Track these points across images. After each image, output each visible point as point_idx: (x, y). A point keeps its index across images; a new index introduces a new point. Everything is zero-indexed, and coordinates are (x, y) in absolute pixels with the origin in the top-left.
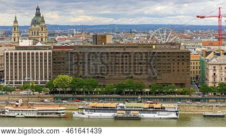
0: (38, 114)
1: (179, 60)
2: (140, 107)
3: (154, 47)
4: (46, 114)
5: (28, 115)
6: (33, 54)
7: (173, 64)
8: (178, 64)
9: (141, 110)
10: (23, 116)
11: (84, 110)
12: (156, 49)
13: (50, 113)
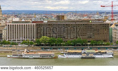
0: (40, 56)
1: (104, 28)
2: (94, 52)
3: (90, 21)
4: (45, 56)
5: (35, 57)
6: (22, 25)
7: (101, 30)
8: (103, 30)
9: (95, 54)
10: (33, 58)
11: (64, 54)
12: (91, 22)
13: (47, 56)
